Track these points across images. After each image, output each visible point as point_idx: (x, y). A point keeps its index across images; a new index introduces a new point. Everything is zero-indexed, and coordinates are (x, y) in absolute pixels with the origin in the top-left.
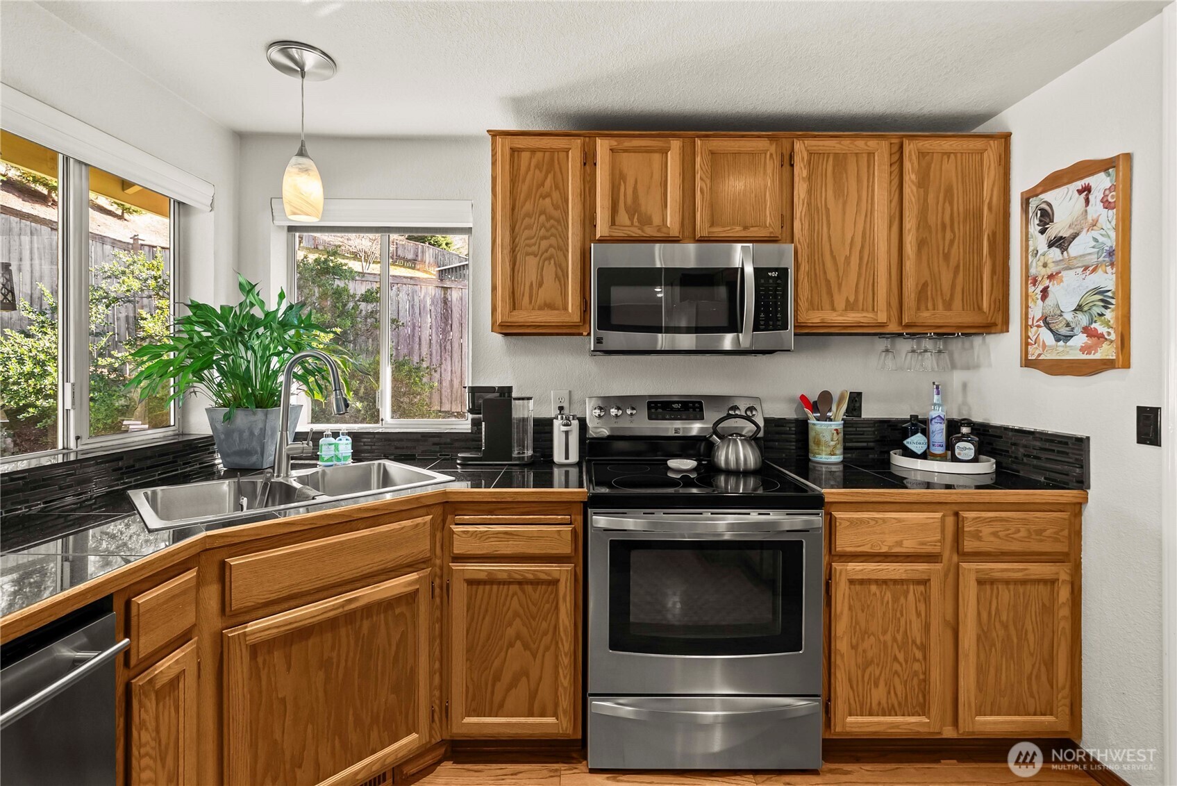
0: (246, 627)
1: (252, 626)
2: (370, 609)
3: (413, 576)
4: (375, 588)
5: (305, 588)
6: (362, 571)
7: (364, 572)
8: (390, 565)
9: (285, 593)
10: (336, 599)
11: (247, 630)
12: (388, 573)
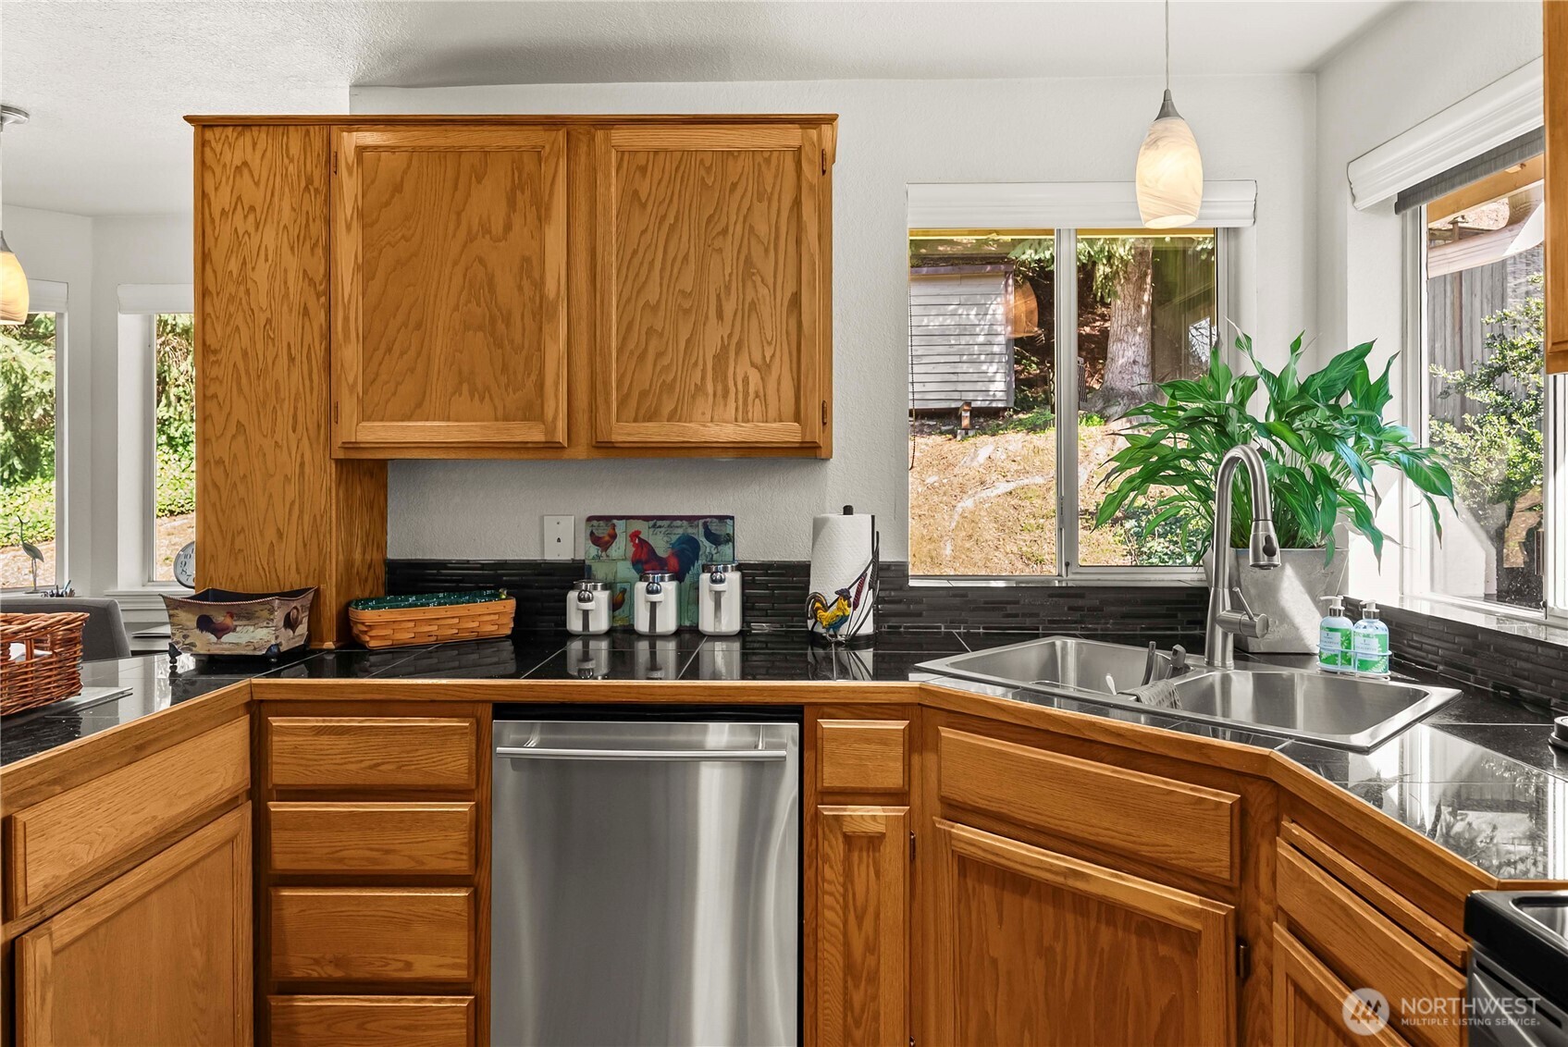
0: (953, 827)
1: (958, 829)
2: (1111, 911)
3: (1190, 900)
4: (1117, 876)
5: (1020, 815)
6: (1098, 835)
7: (1101, 839)
8: (1145, 851)
9: (994, 807)
10: (1057, 858)
11: (953, 830)
12: (1156, 869)
